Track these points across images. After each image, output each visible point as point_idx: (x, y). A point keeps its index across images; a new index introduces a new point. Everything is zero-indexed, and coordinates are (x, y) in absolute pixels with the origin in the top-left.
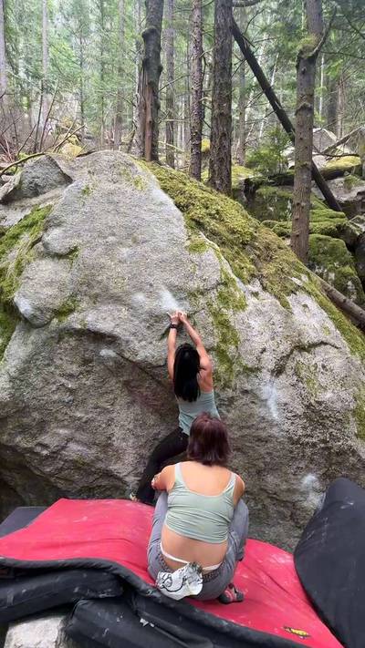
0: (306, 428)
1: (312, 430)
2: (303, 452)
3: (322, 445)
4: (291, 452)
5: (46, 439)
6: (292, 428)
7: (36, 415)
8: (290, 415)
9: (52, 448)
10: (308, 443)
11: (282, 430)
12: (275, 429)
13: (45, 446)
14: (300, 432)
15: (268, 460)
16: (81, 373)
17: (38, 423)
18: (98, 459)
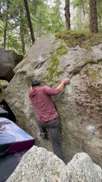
0: (88, 98)
1: (91, 99)
2: (85, 111)
3: (98, 108)
4: (78, 110)
5: (12, 100)
6: (78, 97)
7: (11, 94)
8: (78, 91)
9: (13, 103)
10: (88, 106)
11: (72, 98)
12: (69, 98)
13: (11, 102)
14: (83, 100)
15: (67, 113)
16: (20, 83)
17: (11, 96)
18: (21, 107)
